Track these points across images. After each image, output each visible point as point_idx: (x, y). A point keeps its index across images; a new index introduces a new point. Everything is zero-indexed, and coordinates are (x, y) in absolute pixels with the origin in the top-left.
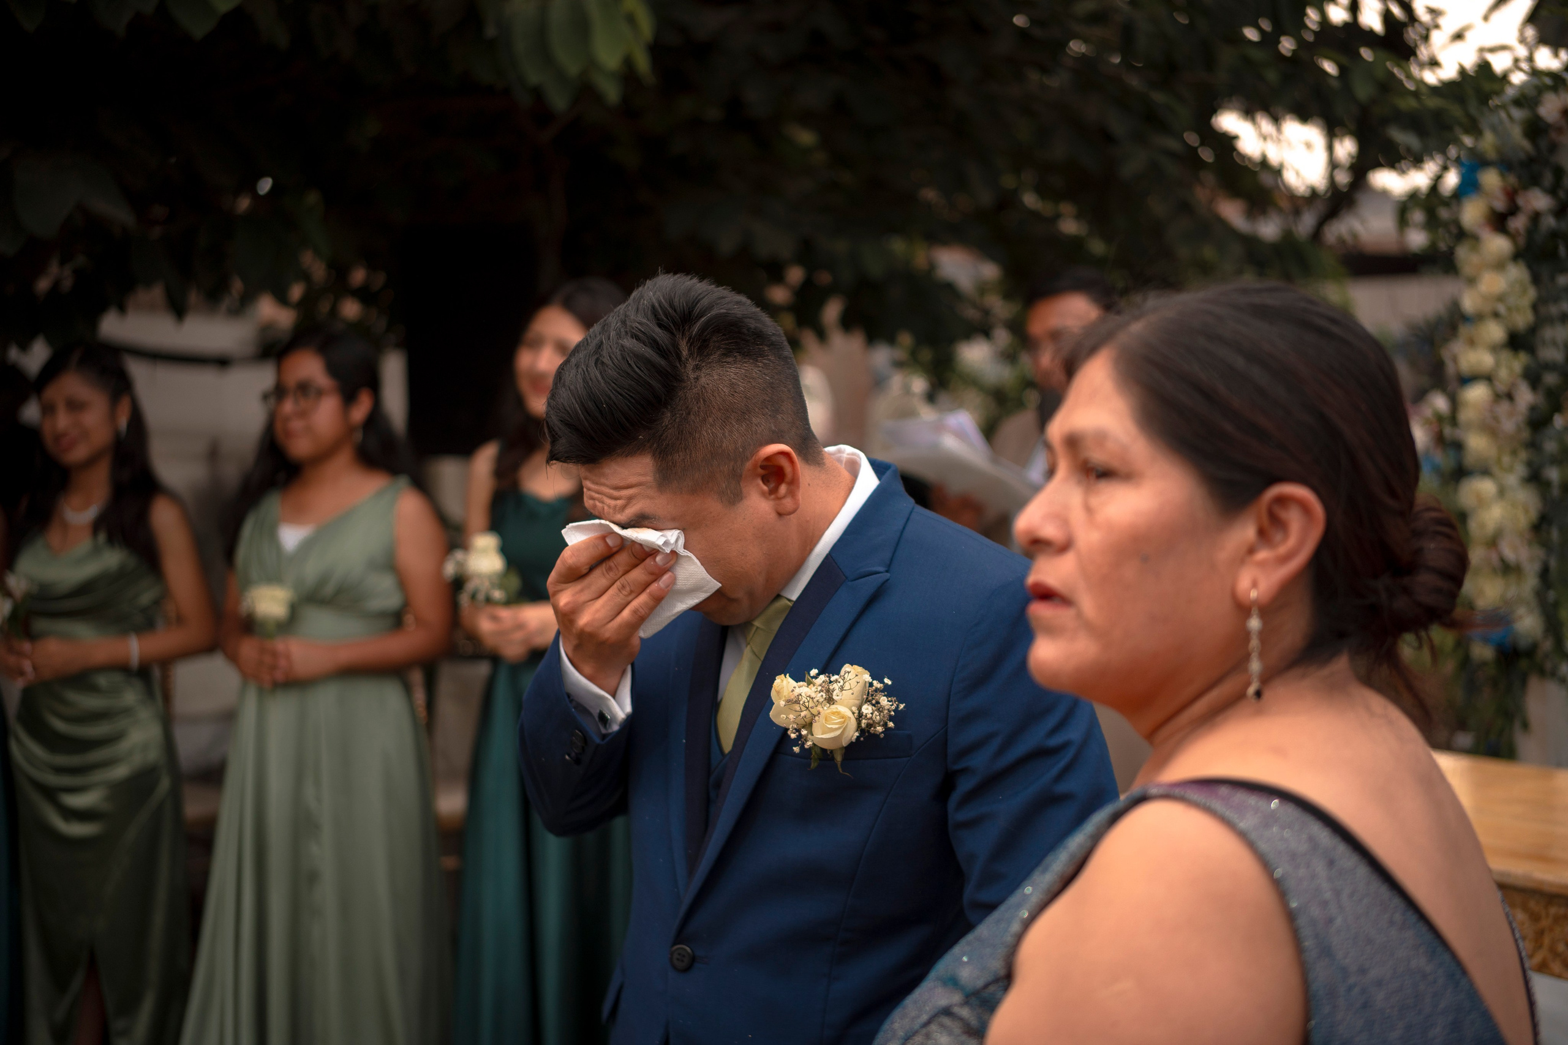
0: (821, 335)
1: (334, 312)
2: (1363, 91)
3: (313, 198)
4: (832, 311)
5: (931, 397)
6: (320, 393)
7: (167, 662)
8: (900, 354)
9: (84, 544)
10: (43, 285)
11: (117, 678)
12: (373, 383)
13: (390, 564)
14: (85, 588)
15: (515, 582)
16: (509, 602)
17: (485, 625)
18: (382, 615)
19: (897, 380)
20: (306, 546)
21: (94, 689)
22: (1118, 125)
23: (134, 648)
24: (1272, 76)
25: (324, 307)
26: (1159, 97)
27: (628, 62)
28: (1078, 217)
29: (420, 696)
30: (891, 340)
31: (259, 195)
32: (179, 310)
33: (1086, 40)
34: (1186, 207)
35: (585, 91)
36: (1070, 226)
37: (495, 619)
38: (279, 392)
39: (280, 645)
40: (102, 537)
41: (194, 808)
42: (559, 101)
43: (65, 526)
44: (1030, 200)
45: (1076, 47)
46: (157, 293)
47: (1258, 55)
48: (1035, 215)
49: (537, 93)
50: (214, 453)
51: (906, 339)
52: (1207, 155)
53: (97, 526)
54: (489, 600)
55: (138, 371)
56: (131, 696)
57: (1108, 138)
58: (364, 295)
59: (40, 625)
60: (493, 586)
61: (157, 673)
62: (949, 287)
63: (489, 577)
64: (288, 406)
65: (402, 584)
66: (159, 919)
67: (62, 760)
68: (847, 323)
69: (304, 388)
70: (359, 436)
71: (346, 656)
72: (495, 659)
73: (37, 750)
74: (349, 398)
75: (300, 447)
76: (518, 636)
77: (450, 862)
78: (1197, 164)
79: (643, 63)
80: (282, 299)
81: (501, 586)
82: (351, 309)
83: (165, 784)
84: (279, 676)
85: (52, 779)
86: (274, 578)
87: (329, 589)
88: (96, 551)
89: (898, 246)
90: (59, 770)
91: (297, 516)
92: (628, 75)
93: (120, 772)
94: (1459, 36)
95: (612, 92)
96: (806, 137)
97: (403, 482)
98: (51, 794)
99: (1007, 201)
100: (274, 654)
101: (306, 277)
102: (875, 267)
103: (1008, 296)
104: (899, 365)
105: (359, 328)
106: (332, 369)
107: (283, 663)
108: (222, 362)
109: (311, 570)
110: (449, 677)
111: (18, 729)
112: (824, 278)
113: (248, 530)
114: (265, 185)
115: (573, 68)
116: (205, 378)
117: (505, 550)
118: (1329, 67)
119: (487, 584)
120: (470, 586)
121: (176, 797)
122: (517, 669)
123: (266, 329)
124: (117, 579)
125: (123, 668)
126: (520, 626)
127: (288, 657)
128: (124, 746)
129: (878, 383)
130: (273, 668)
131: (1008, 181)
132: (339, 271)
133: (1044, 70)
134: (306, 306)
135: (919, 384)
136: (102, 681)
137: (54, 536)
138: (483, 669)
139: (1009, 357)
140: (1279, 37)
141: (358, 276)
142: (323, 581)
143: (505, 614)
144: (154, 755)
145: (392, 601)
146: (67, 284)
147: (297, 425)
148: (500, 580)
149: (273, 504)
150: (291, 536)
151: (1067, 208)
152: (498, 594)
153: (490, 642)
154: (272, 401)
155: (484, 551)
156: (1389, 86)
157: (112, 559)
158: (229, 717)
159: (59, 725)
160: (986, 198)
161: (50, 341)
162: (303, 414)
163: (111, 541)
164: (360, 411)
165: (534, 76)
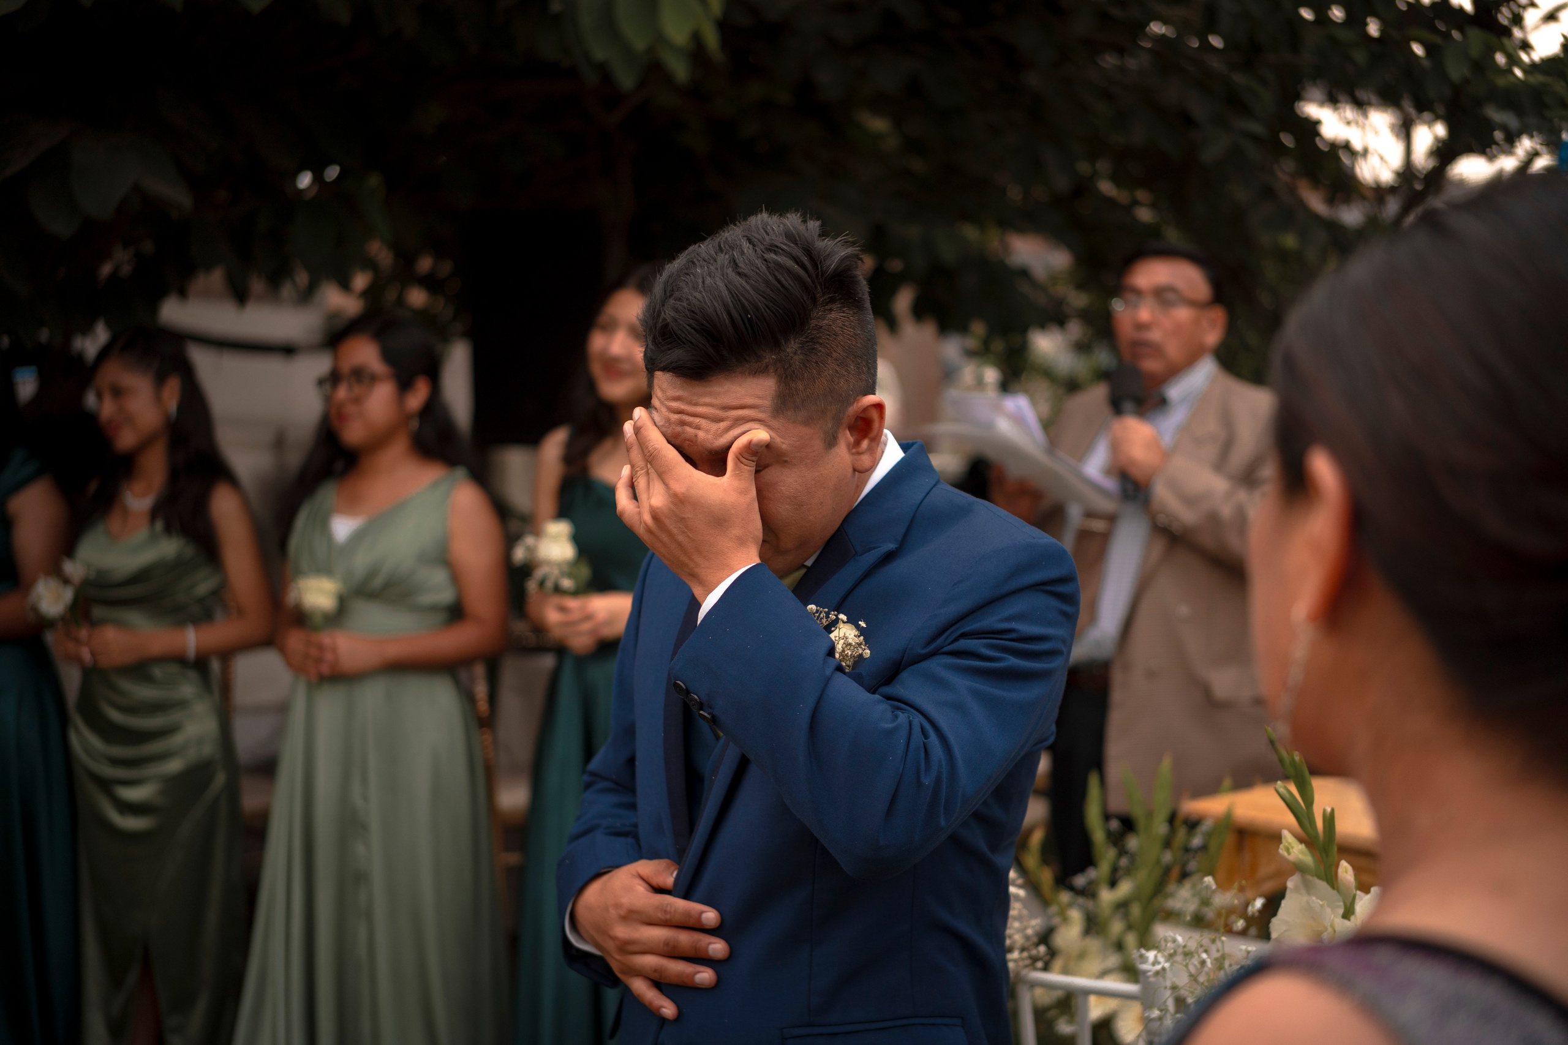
0: (892, 324)
1: (400, 301)
2: (1456, 71)
3: (374, 181)
4: (903, 301)
5: (1005, 387)
6: (373, 379)
7: (227, 655)
8: (971, 343)
9: (140, 533)
10: (106, 269)
11: (174, 669)
12: (433, 371)
13: (443, 557)
14: (140, 577)
15: (585, 572)
16: (576, 593)
17: (552, 616)
18: (434, 608)
19: (968, 372)
20: (357, 537)
21: (148, 679)
22: (1199, 108)
23: (191, 639)
24: (1360, 56)
25: (391, 295)
26: (1239, 79)
27: (697, 38)
28: (1153, 206)
29: (481, 690)
30: (962, 328)
31: (326, 182)
32: (240, 296)
33: (1165, 21)
34: (1268, 193)
35: (654, 70)
36: (1145, 215)
37: (563, 609)
38: (334, 378)
39: (326, 638)
40: (159, 525)
41: (250, 801)
42: (626, 79)
43: (126, 512)
44: (1106, 187)
45: (1157, 28)
46: (217, 277)
47: (1345, 35)
48: (1110, 201)
49: (603, 71)
50: (279, 442)
51: (979, 328)
52: (1287, 140)
53: (155, 513)
54: (558, 590)
55: (202, 360)
56: (188, 689)
57: (1188, 121)
58: (430, 283)
59: (98, 612)
60: (563, 574)
61: (215, 666)
62: (1024, 273)
63: (559, 564)
64: (342, 393)
65: (456, 578)
66: (213, 915)
67: (118, 751)
68: (919, 312)
69: (360, 375)
70: (415, 424)
71: (393, 651)
72: (560, 650)
73: (96, 742)
74: (404, 385)
75: (354, 433)
76: (586, 626)
77: (512, 858)
78: (1280, 149)
79: (712, 39)
80: (345, 285)
81: (570, 575)
82: (417, 297)
83: (220, 779)
84: (325, 669)
85: (109, 771)
86: (325, 570)
87: (378, 582)
88: (153, 538)
89: (970, 232)
90: (116, 762)
91: (350, 506)
92: (697, 52)
93: (174, 766)
94: (1551, 17)
95: (680, 70)
96: (878, 124)
97: (460, 473)
98: (106, 785)
99: (1082, 189)
100: (321, 648)
101: (370, 264)
102: (948, 253)
103: (1080, 286)
104: (970, 354)
105: (424, 317)
106: (388, 356)
107: (329, 656)
108: (288, 350)
109: (361, 562)
110: (511, 672)
111: (77, 720)
112: (896, 265)
113: (301, 520)
114: (332, 172)
115: (640, 44)
116: (271, 367)
117: (577, 539)
118: (1418, 49)
119: (556, 572)
120: (539, 574)
121: (233, 791)
122: (583, 661)
123: (333, 316)
124: (176, 568)
125: (180, 660)
126: (588, 617)
127: (334, 650)
128: (177, 740)
129: (948, 375)
130: (319, 661)
131: (1084, 167)
132: (405, 259)
133: (1121, 51)
134: (371, 294)
135: (991, 375)
136: (157, 672)
137: (114, 522)
138: (548, 662)
139: (1082, 347)
140: (1366, 18)
141: (425, 264)
142: (372, 574)
143: (573, 603)
144: (209, 749)
145: (445, 596)
146: (126, 270)
147: (351, 409)
148: (570, 569)
149: (328, 494)
150: (343, 527)
151: (1141, 195)
152: (567, 583)
153: (557, 633)
154: (328, 387)
155: (556, 538)
156: (1482, 66)
157: (169, 548)
158: (283, 709)
159: (116, 716)
160: (1062, 183)
161: (109, 325)
162: (357, 401)
163: (168, 530)
164: (416, 399)
165: (600, 53)
